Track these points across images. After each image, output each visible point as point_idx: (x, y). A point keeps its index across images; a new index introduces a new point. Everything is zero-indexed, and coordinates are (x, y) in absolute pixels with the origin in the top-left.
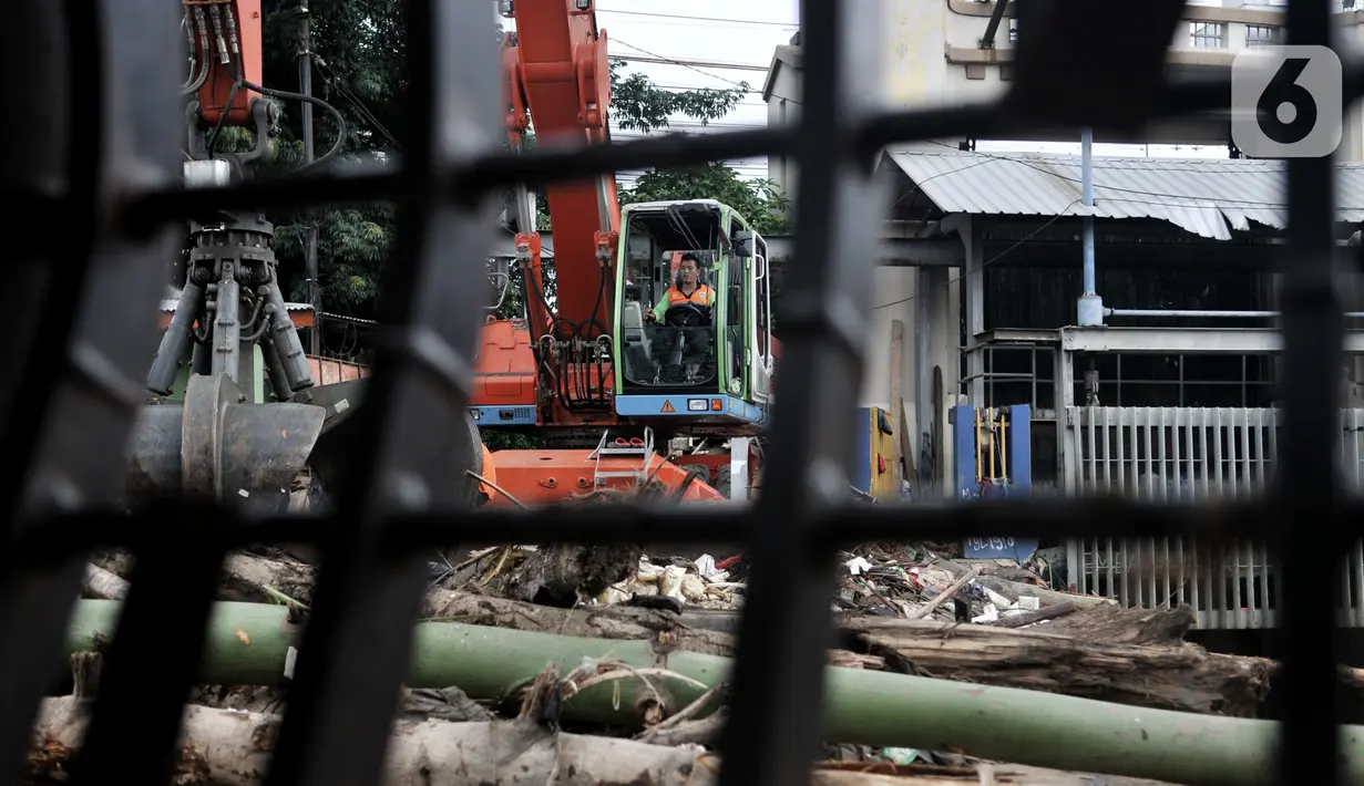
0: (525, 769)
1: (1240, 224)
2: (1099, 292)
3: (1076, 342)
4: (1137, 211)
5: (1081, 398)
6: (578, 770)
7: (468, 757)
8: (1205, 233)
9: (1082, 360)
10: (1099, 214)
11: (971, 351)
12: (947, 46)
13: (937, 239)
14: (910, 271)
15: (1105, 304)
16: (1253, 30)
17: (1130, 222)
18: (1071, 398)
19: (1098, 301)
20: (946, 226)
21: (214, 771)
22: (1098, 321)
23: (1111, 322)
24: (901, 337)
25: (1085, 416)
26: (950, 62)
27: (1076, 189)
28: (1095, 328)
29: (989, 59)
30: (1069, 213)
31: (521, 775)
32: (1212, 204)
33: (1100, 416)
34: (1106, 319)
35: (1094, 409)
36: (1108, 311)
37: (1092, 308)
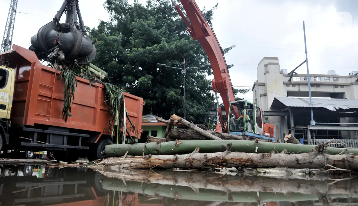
0: (318, 159)
1: (338, 108)
2: (314, 120)
3: (311, 128)
4: (320, 106)
5: (312, 137)
6: (329, 159)
7: (305, 158)
8: (332, 110)
9: (312, 131)
10: (313, 107)
11: (292, 130)
12: (283, 81)
13: (284, 112)
14: (279, 117)
15: (315, 122)
16: (334, 78)
17: (319, 108)
18: (310, 138)
19: (314, 121)
20: (286, 109)
21: (254, 162)
22: (314, 124)
23: (317, 125)
24: (278, 128)
25: (313, 141)
26: (284, 84)
27: (308, 103)
28: (314, 126)
29: (290, 83)
30: (309, 106)
31: (317, 160)
32: (332, 105)
33: (316, 141)
34: (316, 124)
35: (314, 139)
36: (316, 123)
37: (313, 122)
